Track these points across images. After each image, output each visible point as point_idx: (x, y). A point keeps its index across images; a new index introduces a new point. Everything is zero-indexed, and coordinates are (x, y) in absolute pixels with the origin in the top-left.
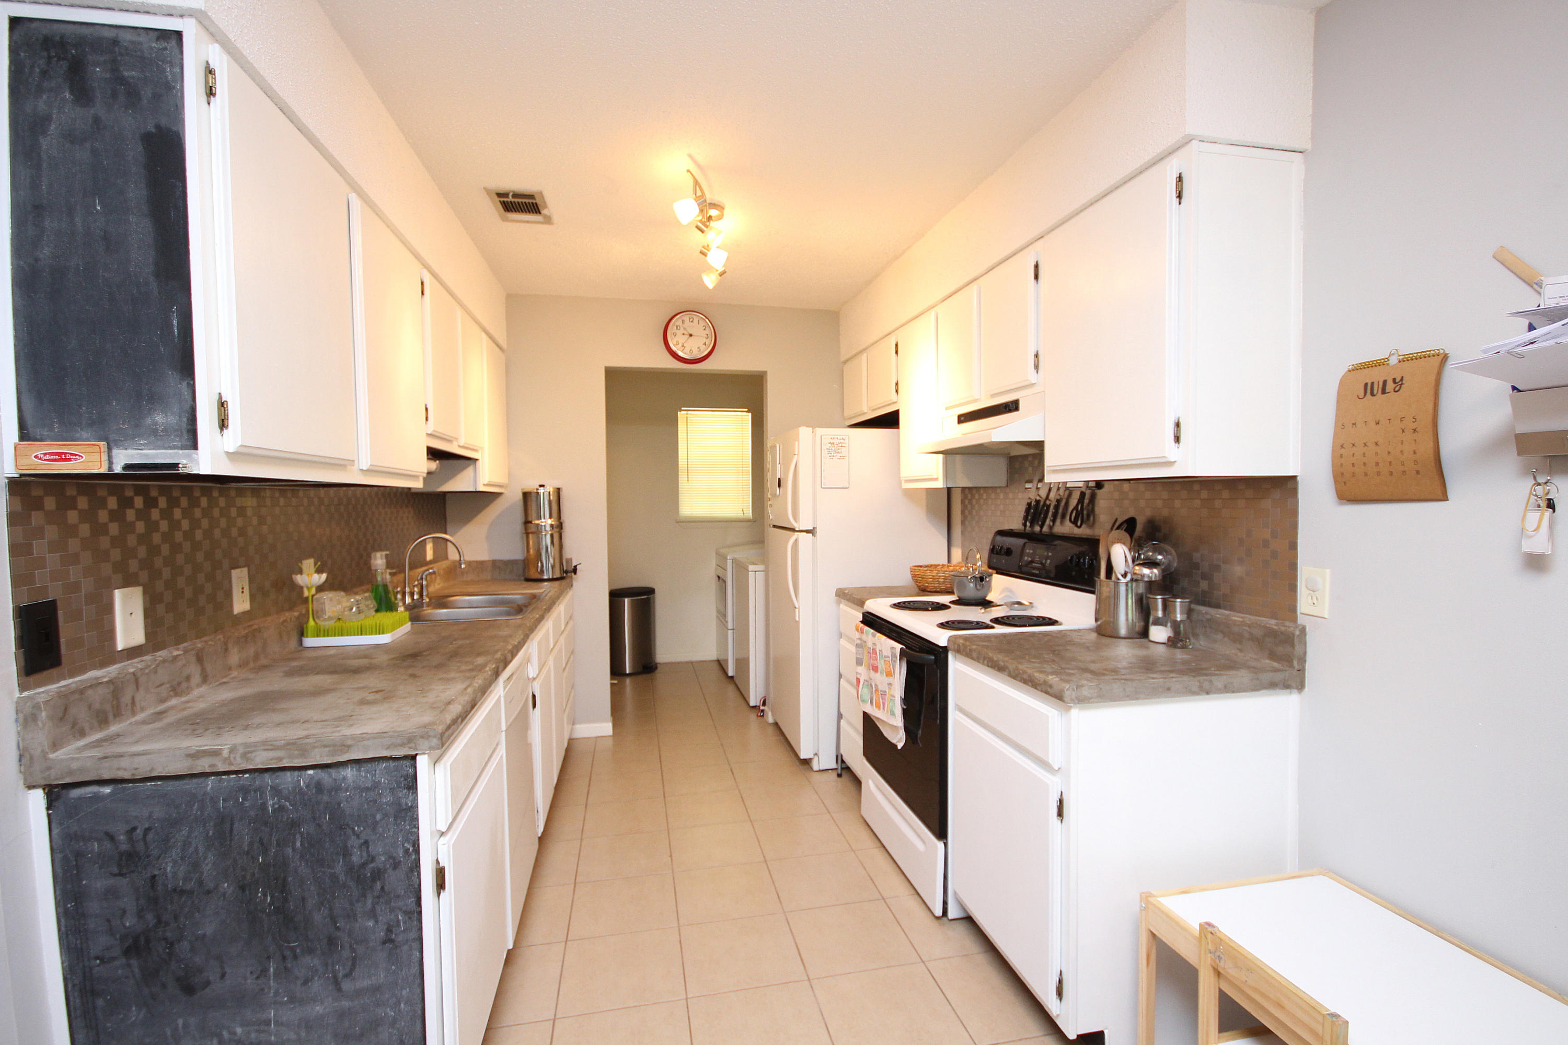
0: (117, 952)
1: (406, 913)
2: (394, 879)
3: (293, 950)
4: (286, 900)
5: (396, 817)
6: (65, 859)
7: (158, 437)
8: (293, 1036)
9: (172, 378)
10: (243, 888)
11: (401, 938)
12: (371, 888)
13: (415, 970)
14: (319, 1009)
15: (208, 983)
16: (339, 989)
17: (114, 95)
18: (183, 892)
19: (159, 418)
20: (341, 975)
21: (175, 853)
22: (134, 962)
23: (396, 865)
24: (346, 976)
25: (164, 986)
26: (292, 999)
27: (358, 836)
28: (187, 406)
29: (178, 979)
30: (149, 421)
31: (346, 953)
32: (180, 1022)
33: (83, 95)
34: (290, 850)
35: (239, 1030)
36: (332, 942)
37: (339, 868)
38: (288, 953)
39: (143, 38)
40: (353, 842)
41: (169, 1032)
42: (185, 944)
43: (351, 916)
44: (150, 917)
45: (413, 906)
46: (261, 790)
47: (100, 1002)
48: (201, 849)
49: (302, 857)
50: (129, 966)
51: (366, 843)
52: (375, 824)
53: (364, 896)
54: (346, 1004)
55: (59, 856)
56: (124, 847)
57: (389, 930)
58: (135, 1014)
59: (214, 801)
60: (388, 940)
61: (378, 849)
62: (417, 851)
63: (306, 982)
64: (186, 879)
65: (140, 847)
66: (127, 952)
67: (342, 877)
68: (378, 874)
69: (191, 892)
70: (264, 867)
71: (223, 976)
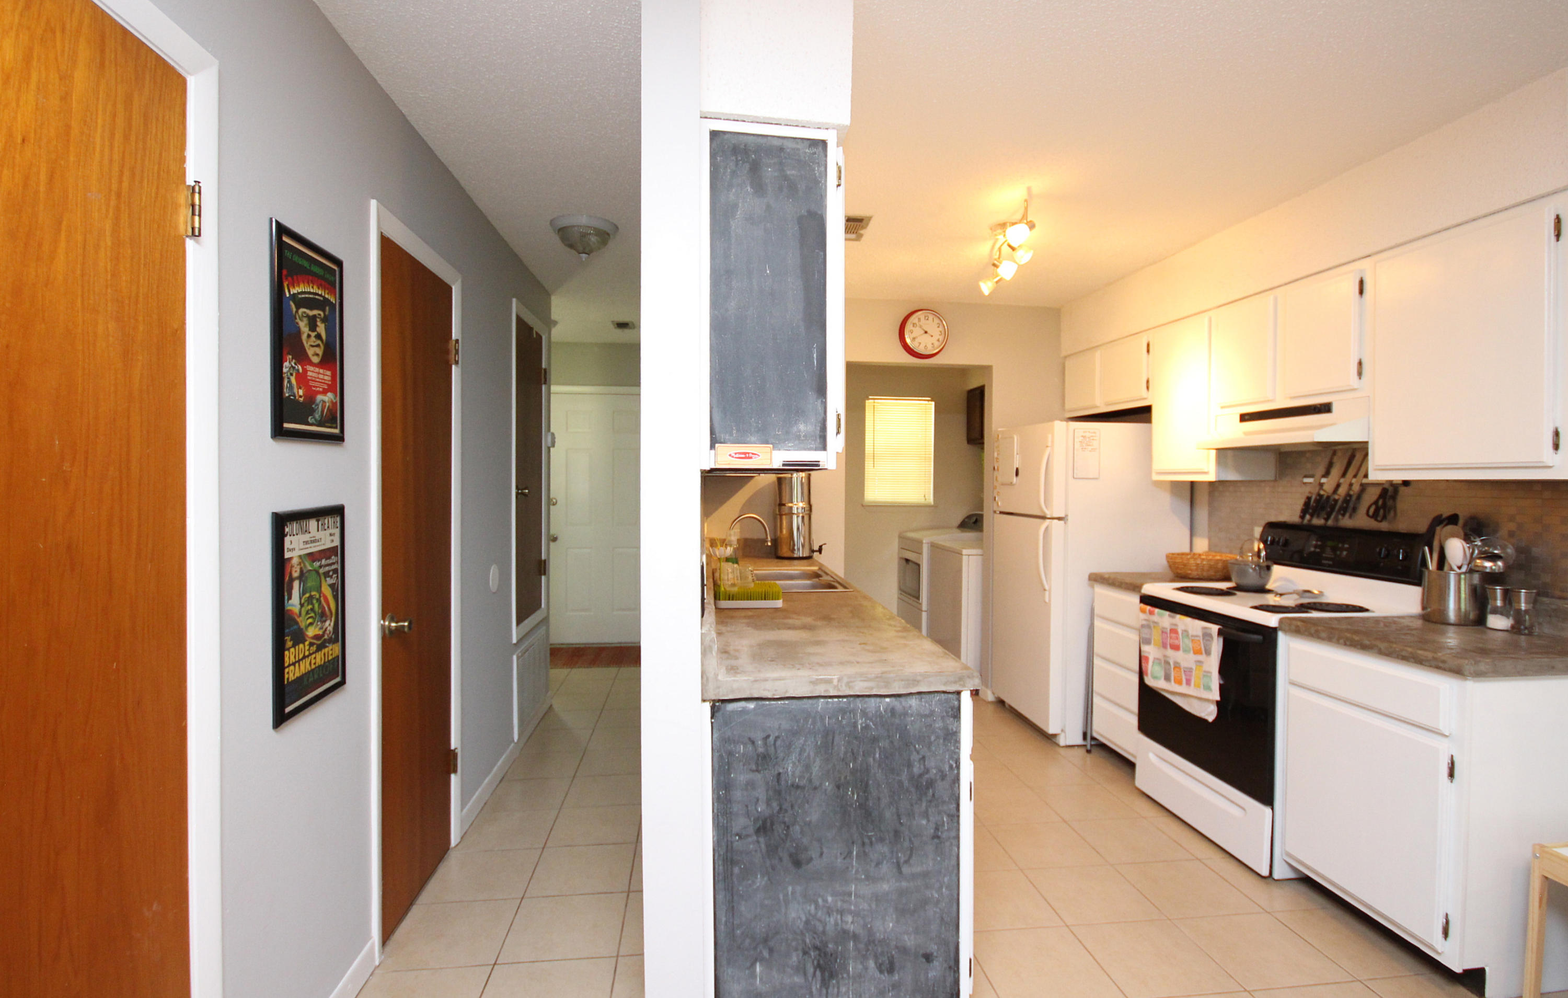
0: (751, 830)
1: (949, 815)
2: (942, 787)
3: (870, 838)
4: (867, 799)
5: (944, 739)
6: (721, 756)
7: (801, 442)
8: (866, 906)
9: (811, 395)
10: (838, 787)
11: (945, 835)
12: (926, 794)
13: (954, 862)
14: (885, 887)
15: (810, 860)
16: (900, 872)
17: (781, 189)
18: (798, 787)
19: (802, 427)
20: (902, 861)
21: (794, 757)
22: (762, 840)
23: (943, 777)
24: (906, 862)
25: (781, 859)
26: (868, 878)
27: (918, 753)
28: (820, 418)
29: (791, 855)
30: (795, 429)
31: (906, 844)
32: (790, 889)
33: (759, 188)
34: (871, 760)
35: (830, 899)
36: (897, 833)
37: (904, 777)
38: (866, 841)
39: (800, 146)
40: (915, 757)
41: (781, 897)
42: (797, 828)
43: (911, 815)
44: (775, 805)
45: (954, 811)
46: (853, 711)
47: (736, 870)
48: (812, 754)
49: (879, 766)
50: (758, 842)
51: (924, 758)
52: (930, 744)
53: (920, 799)
54: (904, 884)
55: (716, 754)
56: (761, 750)
57: (937, 829)
58: (760, 881)
59: (822, 719)
60: (936, 837)
61: (931, 763)
62: (958, 767)
63: (878, 864)
64: (801, 777)
65: (772, 750)
66: (758, 831)
67: (906, 784)
68: (931, 784)
69: (803, 788)
70: (854, 772)
71: (822, 854)
